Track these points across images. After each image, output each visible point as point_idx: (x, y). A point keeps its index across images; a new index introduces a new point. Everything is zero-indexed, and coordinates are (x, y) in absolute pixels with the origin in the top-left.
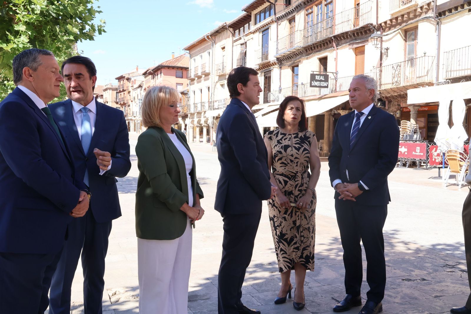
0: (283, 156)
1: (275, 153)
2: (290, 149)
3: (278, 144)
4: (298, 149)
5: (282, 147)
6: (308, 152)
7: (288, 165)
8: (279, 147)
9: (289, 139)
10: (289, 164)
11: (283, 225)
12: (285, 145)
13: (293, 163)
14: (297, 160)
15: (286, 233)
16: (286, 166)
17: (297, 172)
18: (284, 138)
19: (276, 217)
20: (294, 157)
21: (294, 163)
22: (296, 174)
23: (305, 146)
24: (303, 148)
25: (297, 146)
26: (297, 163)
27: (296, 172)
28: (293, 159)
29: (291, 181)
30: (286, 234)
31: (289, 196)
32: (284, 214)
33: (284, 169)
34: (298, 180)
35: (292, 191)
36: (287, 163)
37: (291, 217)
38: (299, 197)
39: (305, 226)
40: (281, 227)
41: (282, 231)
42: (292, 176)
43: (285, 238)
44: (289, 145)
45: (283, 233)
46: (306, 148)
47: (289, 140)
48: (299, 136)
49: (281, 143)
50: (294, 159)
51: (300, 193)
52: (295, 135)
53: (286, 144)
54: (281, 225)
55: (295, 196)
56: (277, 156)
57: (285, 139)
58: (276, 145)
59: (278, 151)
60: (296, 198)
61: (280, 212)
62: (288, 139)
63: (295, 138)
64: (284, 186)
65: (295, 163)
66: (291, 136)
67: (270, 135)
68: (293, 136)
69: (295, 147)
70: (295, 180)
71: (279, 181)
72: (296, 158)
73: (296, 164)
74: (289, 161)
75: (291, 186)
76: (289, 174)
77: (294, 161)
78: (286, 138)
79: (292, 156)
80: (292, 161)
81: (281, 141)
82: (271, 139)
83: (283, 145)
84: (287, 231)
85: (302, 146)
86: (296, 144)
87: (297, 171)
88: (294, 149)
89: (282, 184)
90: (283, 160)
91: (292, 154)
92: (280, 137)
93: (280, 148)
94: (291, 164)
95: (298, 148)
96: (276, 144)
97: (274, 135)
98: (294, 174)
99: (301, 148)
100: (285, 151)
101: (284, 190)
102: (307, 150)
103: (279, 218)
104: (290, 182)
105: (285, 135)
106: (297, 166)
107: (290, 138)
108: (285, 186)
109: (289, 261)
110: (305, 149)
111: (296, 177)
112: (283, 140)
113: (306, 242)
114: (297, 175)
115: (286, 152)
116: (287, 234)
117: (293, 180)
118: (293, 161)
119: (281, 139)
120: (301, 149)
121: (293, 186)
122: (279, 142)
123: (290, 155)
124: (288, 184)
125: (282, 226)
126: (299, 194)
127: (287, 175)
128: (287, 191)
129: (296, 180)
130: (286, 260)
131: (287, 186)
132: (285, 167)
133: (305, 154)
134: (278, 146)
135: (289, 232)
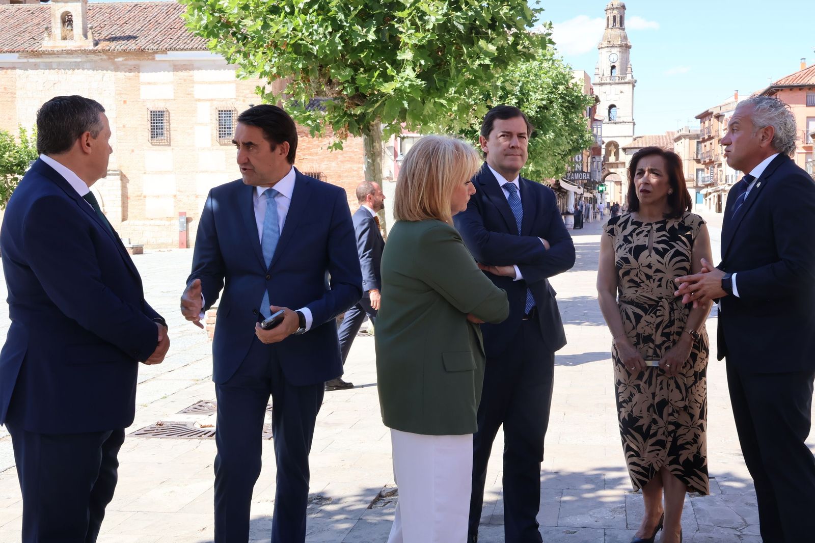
0: (632, 268)
1: (617, 262)
2: (645, 253)
3: (623, 244)
4: (662, 254)
5: (630, 251)
6: (683, 258)
7: (641, 284)
8: (625, 249)
9: (647, 233)
10: (643, 282)
11: (635, 399)
12: (637, 247)
13: (651, 280)
14: (659, 275)
15: (640, 415)
16: (638, 287)
17: (661, 298)
18: (637, 231)
19: (622, 385)
20: (654, 269)
21: (654, 280)
22: (658, 302)
23: (677, 247)
24: (672, 251)
25: (660, 247)
26: (660, 280)
28: (650, 272)
29: (649, 315)
30: (639, 417)
31: (646, 345)
32: (636, 379)
33: (635, 292)
34: (661, 314)
35: (650, 335)
36: (638, 280)
37: (650, 385)
38: (663, 348)
39: (676, 404)
40: (630, 404)
41: (632, 411)
42: (650, 306)
43: (637, 424)
44: (645, 245)
45: (634, 416)
46: (681, 249)
47: (646, 236)
48: (668, 226)
49: (630, 242)
51: (666, 339)
52: (659, 225)
53: (640, 243)
54: (631, 401)
55: (656, 346)
56: (621, 268)
57: (638, 234)
58: (620, 246)
59: (622, 258)
60: (658, 351)
61: (629, 374)
62: (645, 233)
63: (658, 230)
64: (634, 324)
65: (656, 281)
66: (652, 227)
67: (611, 227)
68: (655, 227)
70: (655, 313)
71: (627, 314)
72: (657, 271)
73: (657, 283)
74: (644, 278)
75: (648, 325)
76: (645, 303)
77: (654, 278)
78: (641, 232)
79: (649, 266)
80: (649, 277)
81: (629, 238)
82: (613, 235)
83: (633, 245)
84: (641, 411)
86: (659, 242)
87: (660, 296)
88: (653, 253)
89: (631, 322)
90: (632, 275)
92: (630, 228)
93: (627, 252)
94: (647, 282)
96: (622, 242)
97: (619, 226)
98: (653, 303)
100: (636, 257)
101: (634, 333)
102: (682, 254)
103: (627, 386)
104: (646, 318)
105: (639, 224)
107: (649, 231)
108: (637, 324)
109: (641, 470)
110: (677, 253)
111: (658, 308)
112: (634, 235)
113: (685, 434)
114: (661, 303)
115: (637, 260)
116: (642, 417)
117: (651, 314)
118: (652, 276)
119: (631, 235)
120: (668, 253)
121: (651, 325)
122: (626, 240)
124: (642, 320)
125: (634, 403)
126: (664, 342)
127: (641, 304)
128: (642, 334)
129: (658, 313)
130: (636, 468)
131: (639, 324)
132: (636, 289)
134: (623, 248)
135: (645, 414)
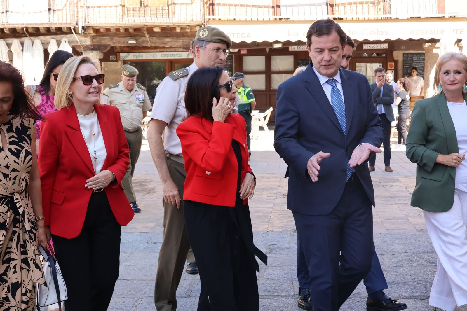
27: (11, 194)
50: (11, 172)
69: (10, 150)
85: (23, 148)
91: (8, 164)
95: (15, 151)
99: (21, 151)
106: (14, 183)
123: (4, 167)
133: (29, 162)
